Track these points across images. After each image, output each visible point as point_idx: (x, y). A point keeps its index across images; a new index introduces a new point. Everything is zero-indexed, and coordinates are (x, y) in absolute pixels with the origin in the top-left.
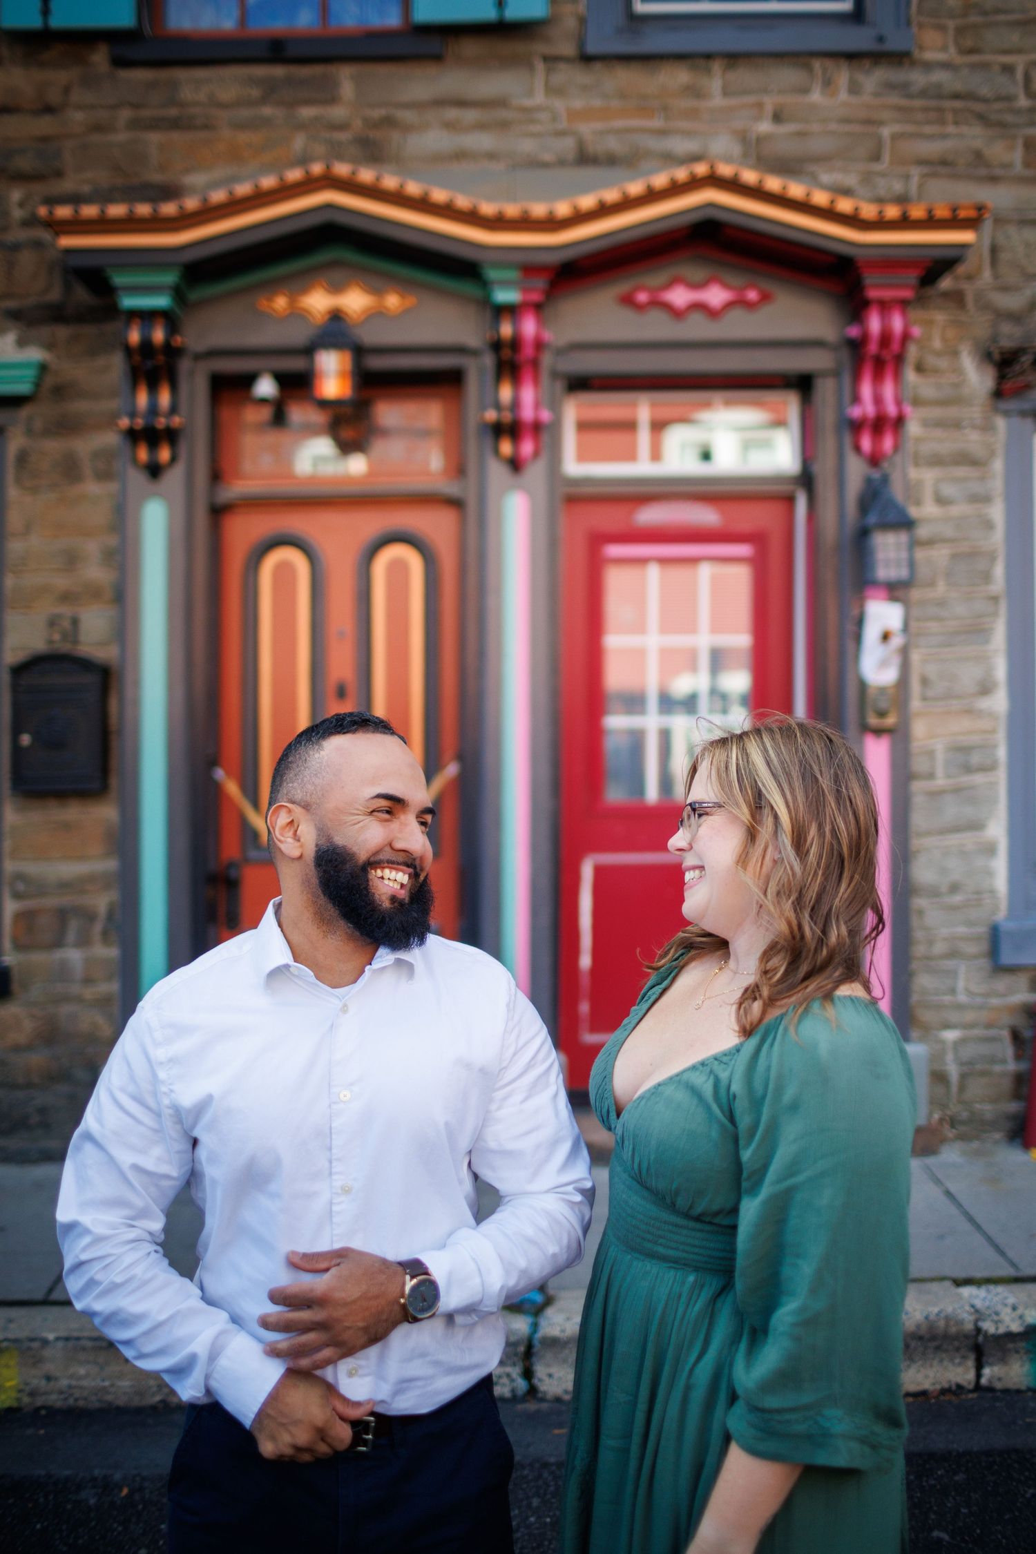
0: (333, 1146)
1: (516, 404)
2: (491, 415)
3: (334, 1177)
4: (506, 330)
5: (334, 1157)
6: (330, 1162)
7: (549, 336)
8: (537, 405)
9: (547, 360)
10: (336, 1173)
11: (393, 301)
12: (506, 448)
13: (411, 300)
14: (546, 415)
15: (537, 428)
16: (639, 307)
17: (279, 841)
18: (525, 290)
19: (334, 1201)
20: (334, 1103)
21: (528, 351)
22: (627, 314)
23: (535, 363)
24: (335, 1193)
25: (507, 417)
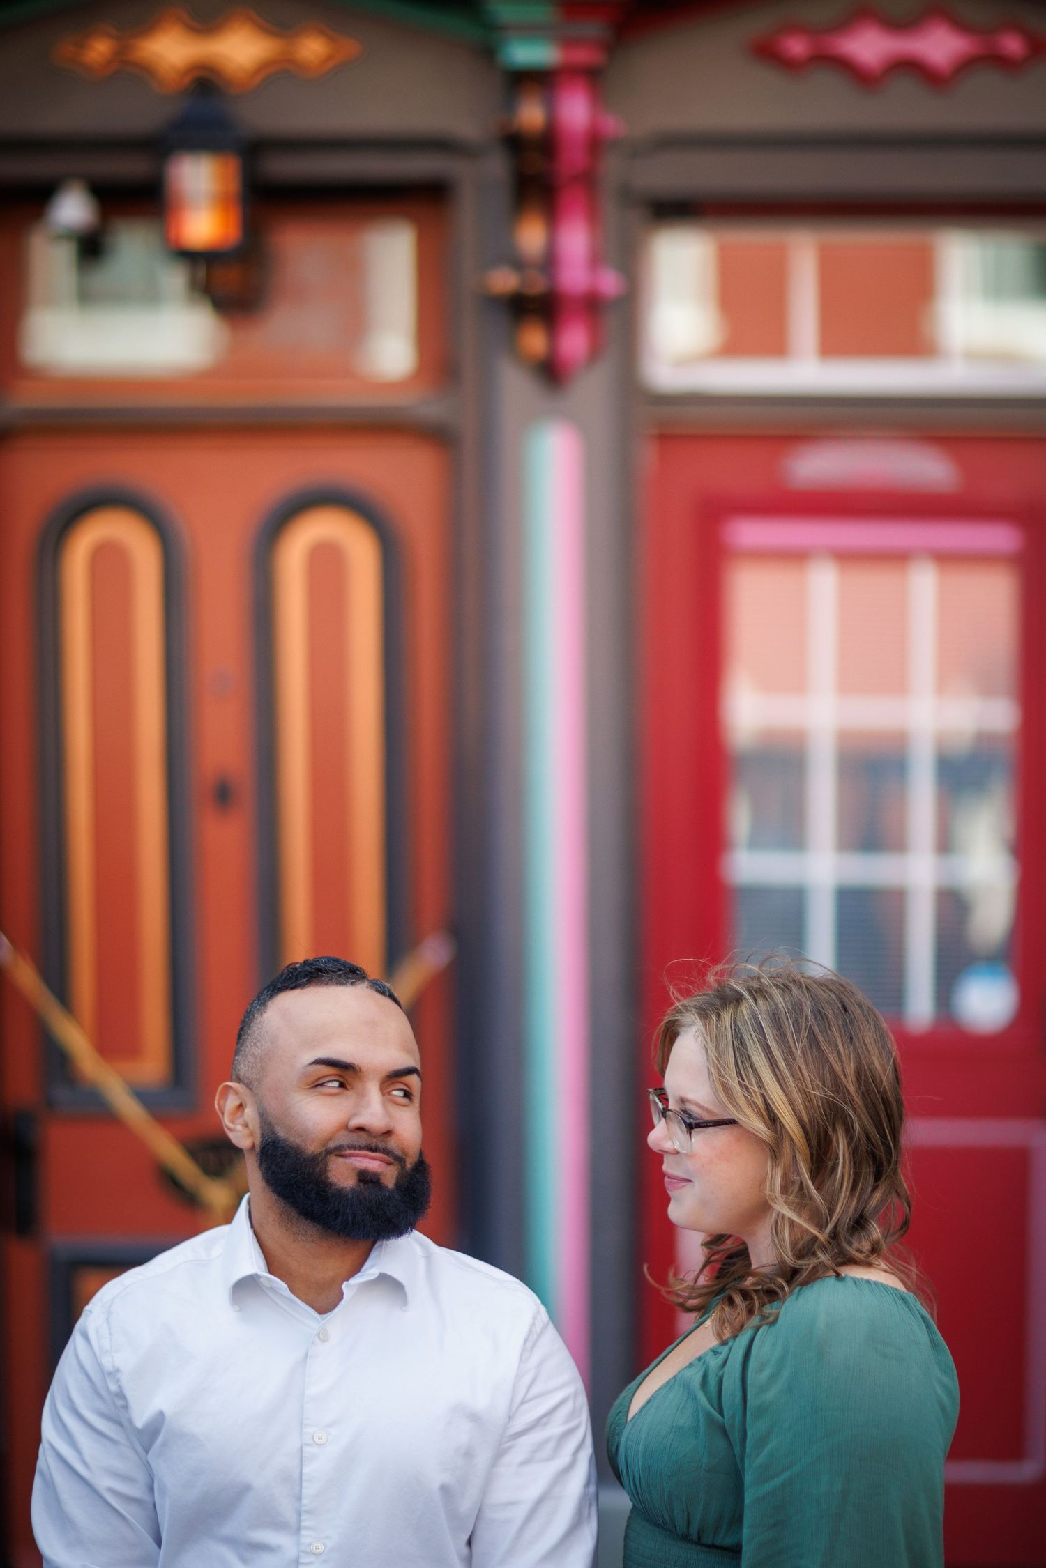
0: (303, 1496)
1: (550, 261)
2: (504, 281)
3: (303, 1532)
4: (531, 115)
5: (304, 1509)
6: (299, 1514)
7: (613, 124)
8: (595, 260)
9: (612, 168)
10: (306, 1528)
11: (312, 48)
12: (535, 340)
13: (350, 47)
14: (610, 282)
15: (592, 305)
16: (789, 65)
17: (229, 1129)
18: (568, 43)
19: (303, 1560)
20: (307, 1445)
21: (572, 159)
22: (766, 78)
23: (588, 180)
24: (304, 1552)
25: (538, 285)
